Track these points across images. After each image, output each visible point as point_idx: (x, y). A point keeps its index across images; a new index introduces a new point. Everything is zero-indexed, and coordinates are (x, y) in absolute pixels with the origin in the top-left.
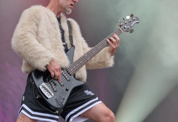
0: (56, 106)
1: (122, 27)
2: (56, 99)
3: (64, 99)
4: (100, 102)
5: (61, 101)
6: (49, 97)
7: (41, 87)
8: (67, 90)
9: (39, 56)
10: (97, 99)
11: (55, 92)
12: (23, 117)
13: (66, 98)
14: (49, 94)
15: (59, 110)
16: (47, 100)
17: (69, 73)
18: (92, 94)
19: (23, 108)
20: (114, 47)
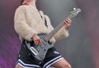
0: (40, 60)
1: (72, 14)
2: (39, 56)
3: (44, 55)
4: (62, 58)
5: (42, 57)
6: (36, 54)
7: (31, 49)
8: (45, 50)
9: (27, 33)
10: (61, 56)
11: (38, 51)
12: (19, 67)
13: (45, 55)
14: (35, 53)
15: (41, 62)
16: (35, 56)
17: (45, 41)
18: (58, 53)
19: (19, 62)
20: (69, 25)
